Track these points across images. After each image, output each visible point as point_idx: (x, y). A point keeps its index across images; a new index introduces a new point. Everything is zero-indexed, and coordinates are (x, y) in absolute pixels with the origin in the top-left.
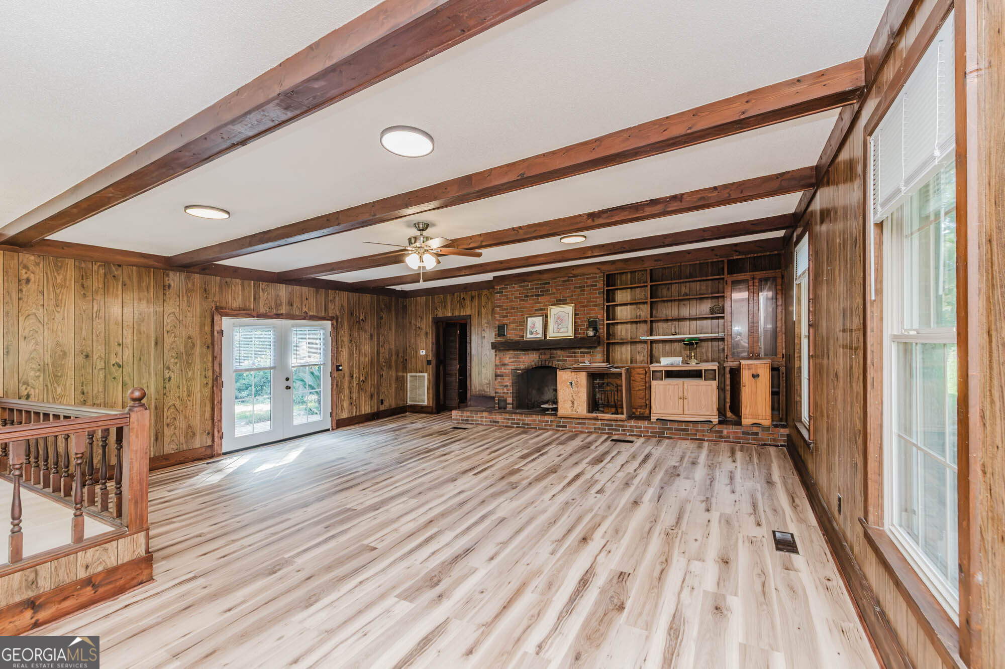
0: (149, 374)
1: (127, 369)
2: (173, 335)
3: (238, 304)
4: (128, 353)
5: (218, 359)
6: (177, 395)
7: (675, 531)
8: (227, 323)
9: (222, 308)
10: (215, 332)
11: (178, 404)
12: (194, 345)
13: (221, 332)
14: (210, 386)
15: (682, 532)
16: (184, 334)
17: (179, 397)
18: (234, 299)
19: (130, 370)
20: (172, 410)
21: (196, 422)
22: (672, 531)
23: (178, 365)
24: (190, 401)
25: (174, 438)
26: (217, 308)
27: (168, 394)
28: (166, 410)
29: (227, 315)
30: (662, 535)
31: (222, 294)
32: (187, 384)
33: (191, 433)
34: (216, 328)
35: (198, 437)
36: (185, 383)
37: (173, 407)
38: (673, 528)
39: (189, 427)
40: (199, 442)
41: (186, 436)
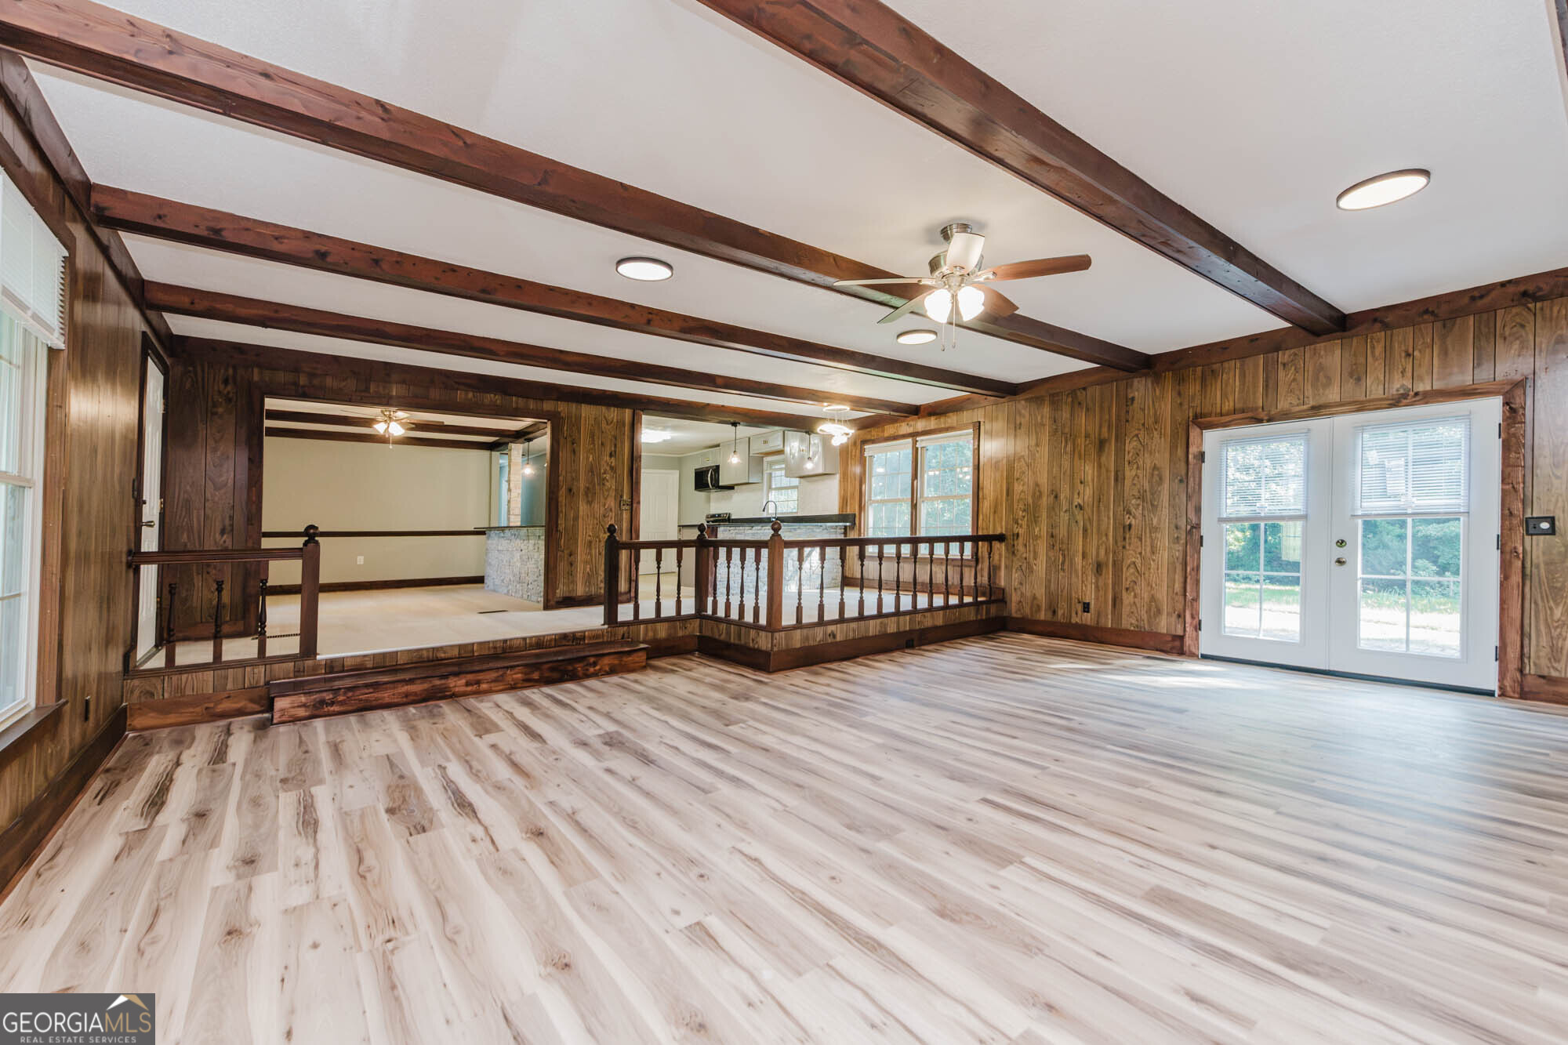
0: (1109, 518)
1: (1088, 510)
2: (1135, 466)
3: (1232, 404)
4: (1088, 492)
5: (1194, 499)
6: (1139, 550)
7: (380, 939)
8: (1211, 439)
9: (1202, 415)
10: (1190, 456)
11: (1138, 561)
12: (1161, 479)
13: (1201, 456)
14: (1182, 541)
15: (360, 949)
16: (1148, 465)
17: (1140, 554)
18: (1224, 396)
19: (1090, 513)
20: (1132, 570)
21: (1162, 595)
22: (387, 937)
23: (1141, 507)
24: (1154, 560)
25: (1134, 609)
26: (1196, 417)
27: (1127, 547)
28: (1124, 569)
29: (1211, 426)
30: (404, 914)
31: (1206, 392)
32: (1151, 536)
33: (1155, 611)
34: (1193, 450)
35: (1164, 616)
36: (1148, 535)
37: (1132, 566)
38: (390, 946)
39: (1153, 599)
40: (1165, 625)
41: (1148, 611)
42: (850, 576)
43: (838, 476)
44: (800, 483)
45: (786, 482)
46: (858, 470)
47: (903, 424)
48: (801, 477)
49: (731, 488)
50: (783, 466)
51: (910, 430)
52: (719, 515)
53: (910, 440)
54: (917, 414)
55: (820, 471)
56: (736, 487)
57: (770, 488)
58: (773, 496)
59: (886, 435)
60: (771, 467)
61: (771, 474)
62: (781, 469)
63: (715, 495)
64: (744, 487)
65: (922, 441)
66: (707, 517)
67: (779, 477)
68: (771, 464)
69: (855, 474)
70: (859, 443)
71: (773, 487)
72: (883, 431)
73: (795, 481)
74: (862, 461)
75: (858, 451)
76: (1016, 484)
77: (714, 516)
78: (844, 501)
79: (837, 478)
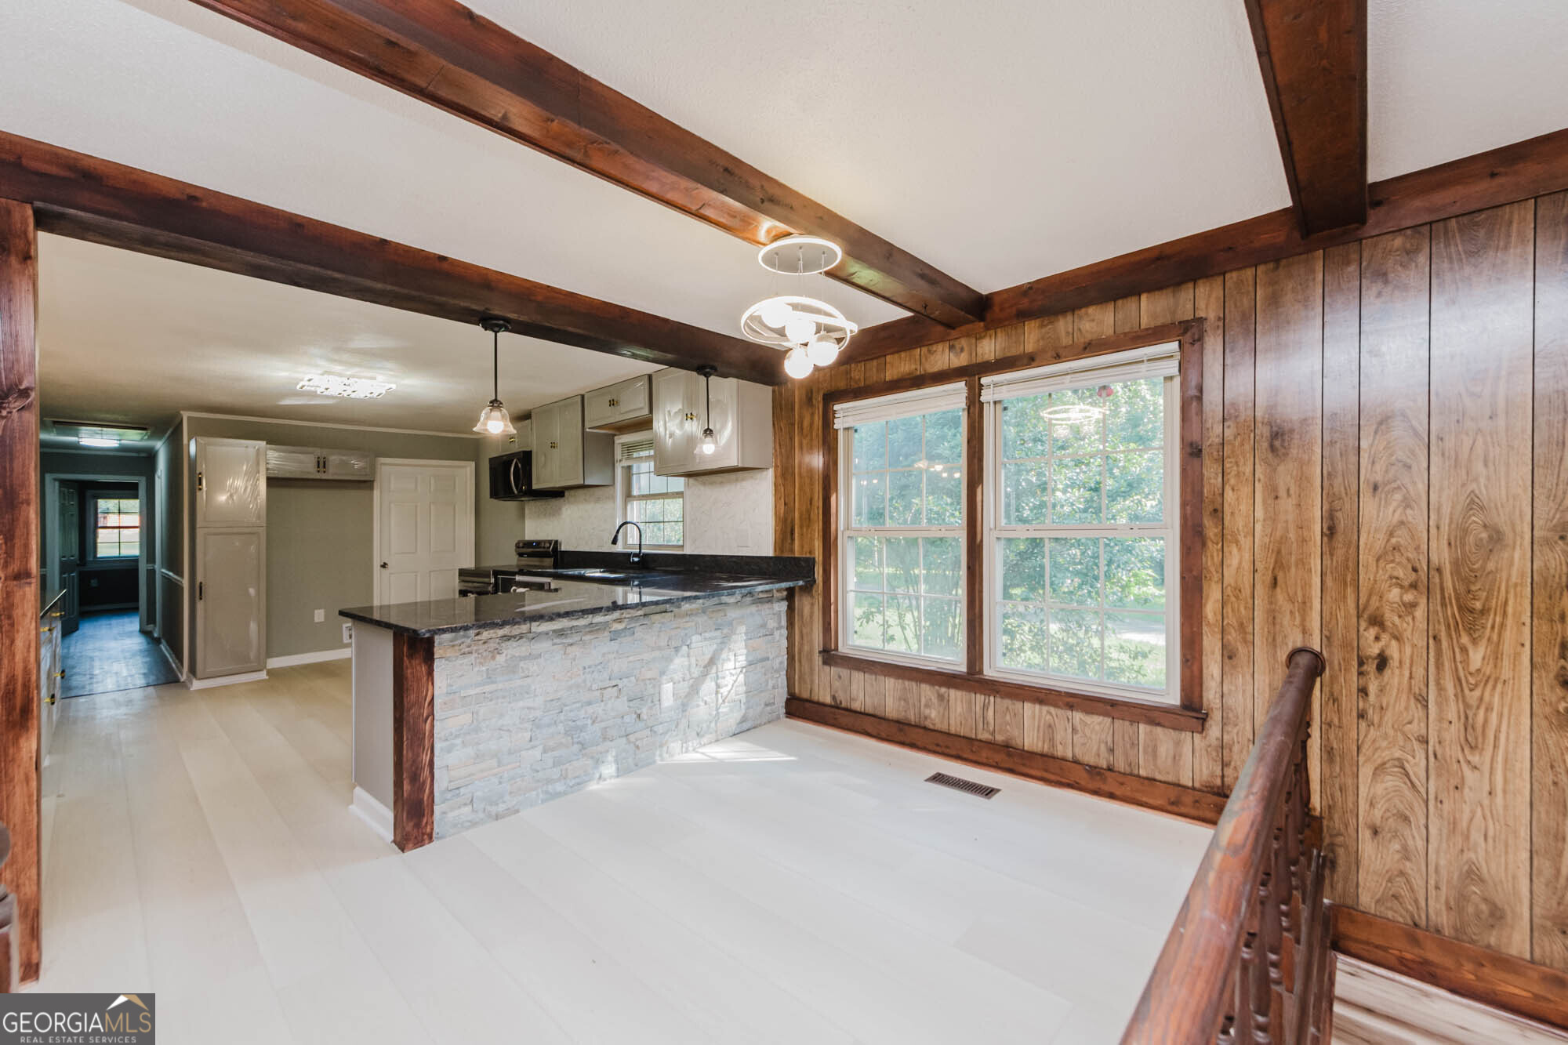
42: (805, 695)
43: (770, 474)
44: (687, 485)
45: (660, 484)
46: (817, 460)
47: (940, 347)
48: (689, 475)
49: (558, 493)
50: (652, 452)
51: (959, 360)
52: (539, 543)
53: (960, 386)
54: (982, 319)
55: (733, 461)
56: (567, 493)
57: (628, 495)
58: (636, 511)
59: (890, 375)
60: (629, 454)
61: (629, 468)
62: (648, 458)
63: (531, 507)
64: (581, 492)
65: (994, 388)
66: (517, 546)
67: (645, 479)
68: (629, 449)
69: (810, 471)
70: (819, 399)
71: (635, 492)
72: (882, 369)
73: (678, 484)
74: (828, 441)
75: (818, 421)
76: (1368, 505)
77: (529, 544)
78: (785, 530)
79: (768, 479)
